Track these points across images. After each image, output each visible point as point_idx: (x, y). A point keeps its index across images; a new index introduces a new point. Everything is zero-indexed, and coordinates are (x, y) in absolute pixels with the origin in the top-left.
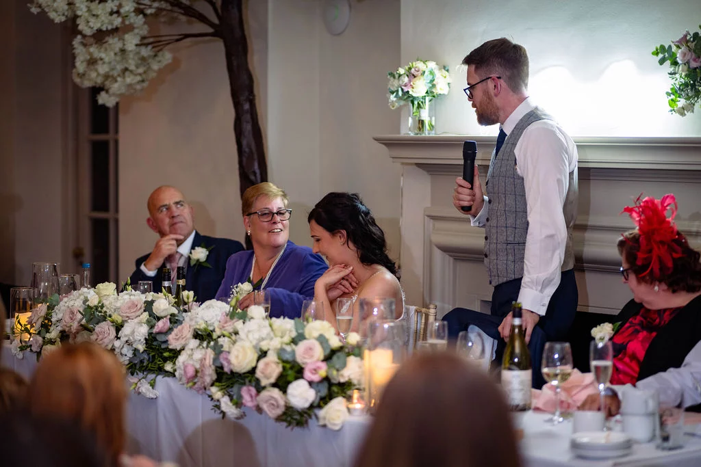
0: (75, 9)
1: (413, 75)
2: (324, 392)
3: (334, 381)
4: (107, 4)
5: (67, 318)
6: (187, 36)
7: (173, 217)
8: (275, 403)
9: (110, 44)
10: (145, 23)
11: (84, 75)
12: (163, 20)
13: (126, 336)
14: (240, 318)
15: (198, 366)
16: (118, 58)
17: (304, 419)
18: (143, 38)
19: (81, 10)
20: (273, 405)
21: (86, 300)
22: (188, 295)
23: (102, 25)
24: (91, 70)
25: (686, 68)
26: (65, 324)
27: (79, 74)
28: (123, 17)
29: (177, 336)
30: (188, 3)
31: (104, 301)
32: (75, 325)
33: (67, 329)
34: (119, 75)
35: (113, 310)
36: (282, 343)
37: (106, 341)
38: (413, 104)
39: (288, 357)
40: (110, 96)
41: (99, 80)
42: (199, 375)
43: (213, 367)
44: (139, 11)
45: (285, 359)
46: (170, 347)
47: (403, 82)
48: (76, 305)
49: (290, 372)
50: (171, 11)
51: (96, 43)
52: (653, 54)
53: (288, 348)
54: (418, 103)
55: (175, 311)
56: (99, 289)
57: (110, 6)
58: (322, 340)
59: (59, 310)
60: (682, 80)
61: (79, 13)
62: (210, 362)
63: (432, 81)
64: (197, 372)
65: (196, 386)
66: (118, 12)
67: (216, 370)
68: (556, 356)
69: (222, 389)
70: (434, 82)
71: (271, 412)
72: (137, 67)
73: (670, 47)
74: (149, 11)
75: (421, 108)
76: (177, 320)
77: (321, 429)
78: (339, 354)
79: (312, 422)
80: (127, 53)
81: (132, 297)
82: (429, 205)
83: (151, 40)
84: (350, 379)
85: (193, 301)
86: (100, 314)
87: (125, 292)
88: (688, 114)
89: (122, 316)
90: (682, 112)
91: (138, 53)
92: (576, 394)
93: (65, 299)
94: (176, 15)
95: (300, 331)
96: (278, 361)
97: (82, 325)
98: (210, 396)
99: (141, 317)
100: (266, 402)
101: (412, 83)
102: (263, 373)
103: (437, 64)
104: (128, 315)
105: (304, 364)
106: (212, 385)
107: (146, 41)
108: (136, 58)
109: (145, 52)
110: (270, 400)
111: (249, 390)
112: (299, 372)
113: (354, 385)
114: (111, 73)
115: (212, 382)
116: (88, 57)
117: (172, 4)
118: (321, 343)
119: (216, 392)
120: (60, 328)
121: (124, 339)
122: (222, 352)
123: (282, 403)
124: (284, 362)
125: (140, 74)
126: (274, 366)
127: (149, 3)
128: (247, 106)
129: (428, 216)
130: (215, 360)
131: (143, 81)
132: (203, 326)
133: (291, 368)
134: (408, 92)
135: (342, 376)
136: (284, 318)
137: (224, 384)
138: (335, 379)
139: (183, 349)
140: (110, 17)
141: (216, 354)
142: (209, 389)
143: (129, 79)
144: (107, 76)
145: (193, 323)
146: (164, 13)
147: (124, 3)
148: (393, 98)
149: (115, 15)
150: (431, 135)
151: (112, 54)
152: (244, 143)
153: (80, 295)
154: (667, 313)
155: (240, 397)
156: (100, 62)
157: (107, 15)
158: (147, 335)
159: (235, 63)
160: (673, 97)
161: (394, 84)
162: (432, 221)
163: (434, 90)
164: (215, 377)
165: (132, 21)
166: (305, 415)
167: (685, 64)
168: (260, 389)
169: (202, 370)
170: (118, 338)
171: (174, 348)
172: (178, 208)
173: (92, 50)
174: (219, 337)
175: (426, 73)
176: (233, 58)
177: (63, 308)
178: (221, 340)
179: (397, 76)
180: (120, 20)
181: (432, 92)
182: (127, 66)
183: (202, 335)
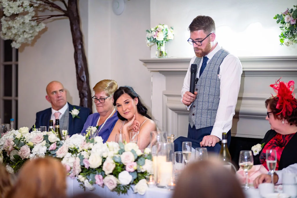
0: (3, 4)
1: (158, 31)
2: (135, 177)
3: (139, 171)
4: (17, 2)
5: (6, 144)
6: (52, 16)
7: (58, 97)
8: (112, 183)
9: (18, 20)
10: (34, 11)
11: (5, 34)
12: (41, 9)
13: (35, 152)
14: (91, 143)
15: (72, 165)
16: (21, 26)
17: (126, 190)
18: (33, 17)
19: (5, 5)
20: (111, 183)
21: (14, 136)
22: (65, 132)
23: (15, 12)
24: (9, 32)
25: (289, 24)
26: (5, 147)
27: (3, 34)
28: (24, 8)
29: (60, 151)
30: (52, 2)
31: (24, 136)
32: (10, 148)
33: (6, 149)
34: (21, 34)
35: (28, 140)
36: (114, 154)
37: (26, 154)
38: (158, 44)
39: (117, 160)
40: (17, 44)
41: (12, 37)
42: (72, 170)
43: (80, 166)
44: (31, 6)
45: (116, 161)
46: (57, 157)
47: (153, 34)
48: (10, 138)
49: (119, 167)
50: (45, 5)
51: (11, 20)
52: (274, 18)
53: (117, 156)
54: (160, 44)
55: (59, 140)
56: (21, 130)
57: (18, 3)
58: (133, 151)
59: (2, 141)
60: (286, 30)
61: (4, 6)
62: (78, 164)
63: (166, 34)
64: (71, 168)
65: (71, 175)
66: (22, 6)
67: (81, 167)
68: (246, 157)
69: (84, 176)
70: (167, 34)
71: (110, 187)
72: (30, 30)
73: (281, 15)
74: (36, 5)
75: (161, 46)
76: (59, 144)
77: (135, 195)
78: (141, 158)
79: (130, 191)
80: (25, 24)
81: (37, 133)
82: (165, 90)
83: (36, 18)
84: (146, 170)
85: (67, 135)
86: (22, 142)
87: (33, 131)
88: (291, 45)
89: (33, 143)
90: (288, 44)
91: (30, 24)
92: (252, 175)
93: (5, 135)
94: (46, 7)
95: (122, 148)
96: (113, 162)
97: (14, 147)
98: (78, 180)
99: (42, 143)
100: (108, 182)
101: (157, 35)
102: (106, 168)
103: (168, 26)
104: (36, 142)
105: (125, 163)
106: (79, 174)
107: (34, 19)
108: (29, 26)
109: (34, 23)
110: (109, 181)
111: (99, 176)
112: (123, 167)
113: (149, 173)
114: (17, 34)
115: (79, 173)
116: (8, 26)
117: (45, 2)
118: (133, 153)
119: (81, 178)
120: (2, 149)
121: (34, 154)
122: (84, 158)
123: (115, 183)
124: (116, 162)
125: (31, 34)
126: (111, 165)
127: (36, 2)
128: (80, 47)
129: (165, 95)
130: (80, 163)
131: (32, 37)
132: (73, 147)
133: (120, 166)
134: (155, 39)
135: (143, 168)
136: (113, 142)
137: (84, 174)
138: (139, 170)
139: (63, 158)
140: (18, 8)
141: (80, 160)
142: (78, 177)
143: (26, 36)
144: (16, 35)
145: (68, 145)
146: (42, 6)
147: (24, 2)
148: (148, 41)
149: (20, 7)
150: (166, 58)
151: (18, 25)
152: (79, 63)
153: (12, 133)
154: (287, 137)
155: (94, 180)
156: (13, 28)
157: (17, 7)
158: (46, 151)
159: (74, 28)
160: (282, 38)
161: (149, 35)
162: (166, 97)
163: (167, 38)
164: (80, 170)
165: (28, 9)
166: (126, 188)
167: (288, 23)
168: (104, 176)
169: (74, 168)
170: (31, 153)
171: (59, 157)
172: (60, 92)
173: (10, 23)
174: (81, 151)
175: (164, 31)
176: (74, 25)
177: (3, 139)
178: (83, 153)
179: (150, 32)
180: (23, 9)
181: (166, 39)
182: (25, 30)
183: (72, 151)
